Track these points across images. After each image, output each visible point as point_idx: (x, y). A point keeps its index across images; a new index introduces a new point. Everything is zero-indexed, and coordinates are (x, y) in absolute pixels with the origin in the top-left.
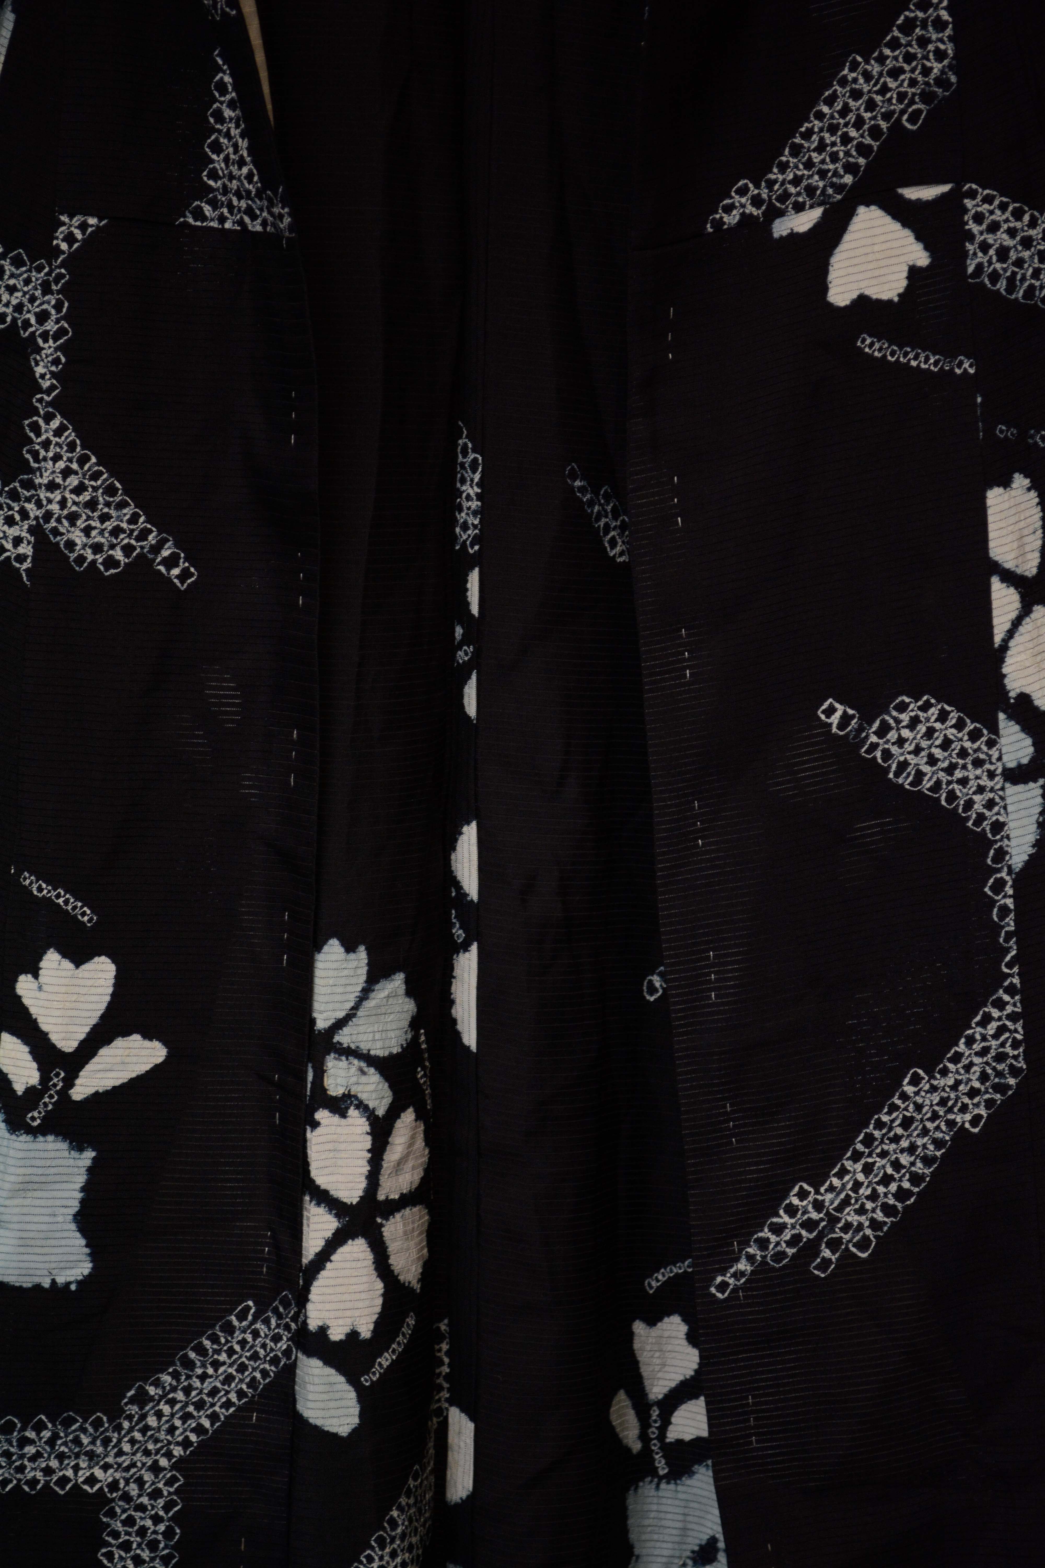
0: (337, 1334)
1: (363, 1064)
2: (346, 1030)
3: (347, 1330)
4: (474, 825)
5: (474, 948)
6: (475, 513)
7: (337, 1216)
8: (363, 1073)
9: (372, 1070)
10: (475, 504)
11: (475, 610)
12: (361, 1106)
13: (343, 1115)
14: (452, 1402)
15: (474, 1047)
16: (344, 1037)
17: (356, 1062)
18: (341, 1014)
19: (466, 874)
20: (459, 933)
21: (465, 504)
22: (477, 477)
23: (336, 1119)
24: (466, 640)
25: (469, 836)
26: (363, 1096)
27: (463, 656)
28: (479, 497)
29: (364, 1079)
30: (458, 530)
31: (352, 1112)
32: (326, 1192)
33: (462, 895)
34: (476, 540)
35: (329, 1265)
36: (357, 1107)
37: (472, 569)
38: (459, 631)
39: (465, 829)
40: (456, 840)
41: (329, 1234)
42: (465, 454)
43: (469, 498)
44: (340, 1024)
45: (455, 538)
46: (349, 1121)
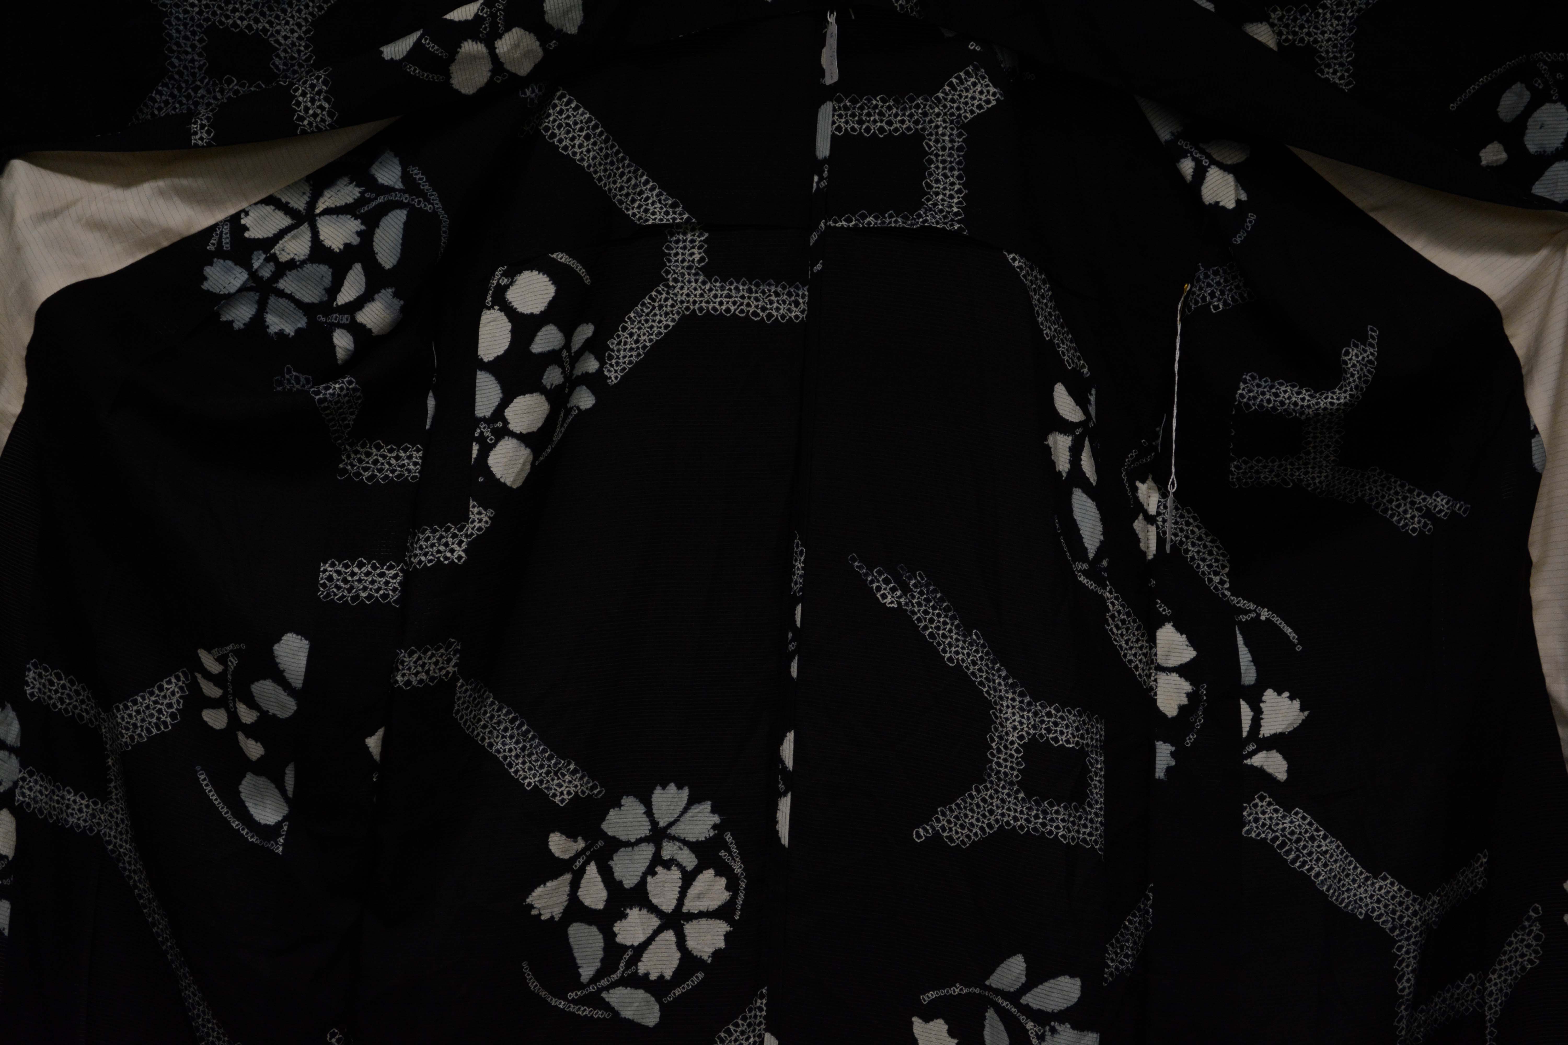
0: (653, 977)
1: (680, 844)
2: (673, 828)
3: (658, 974)
4: (792, 732)
5: (789, 795)
6: (801, 577)
7: (660, 919)
8: (681, 849)
9: (686, 848)
10: (801, 572)
11: (798, 624)
12: (679, 866)
13: (669, 869)
14: (766, 1030)
15: (787, 845)
16: (673, 831)
17: (677, 843)
18: (672, 820)
19: (787, 757)
20: (781, 786)
21: (796, 572)
22: (802, 559)
23: (665, 871)
24: (793, 640)
25: (790, 738)
26: (680, 860)
27: (791, 647)
28: (803, 568)
29: (680, 852)
30: (792, 584)
31: (674, 868)
32: (656, 907)
33: (785, 767)
34: (801, 590)
35: (653, 943)
36: (676, 865)
37: (798, 604)
38: (790, 635)
39: (788, 734)
40: (783, 740)
41: (655, 927)
42: (797, 547)
43: (798, 569)
44: (671, 824)
45: (791, 588)
46: (672, 872)
